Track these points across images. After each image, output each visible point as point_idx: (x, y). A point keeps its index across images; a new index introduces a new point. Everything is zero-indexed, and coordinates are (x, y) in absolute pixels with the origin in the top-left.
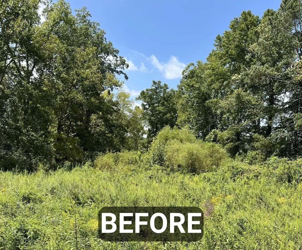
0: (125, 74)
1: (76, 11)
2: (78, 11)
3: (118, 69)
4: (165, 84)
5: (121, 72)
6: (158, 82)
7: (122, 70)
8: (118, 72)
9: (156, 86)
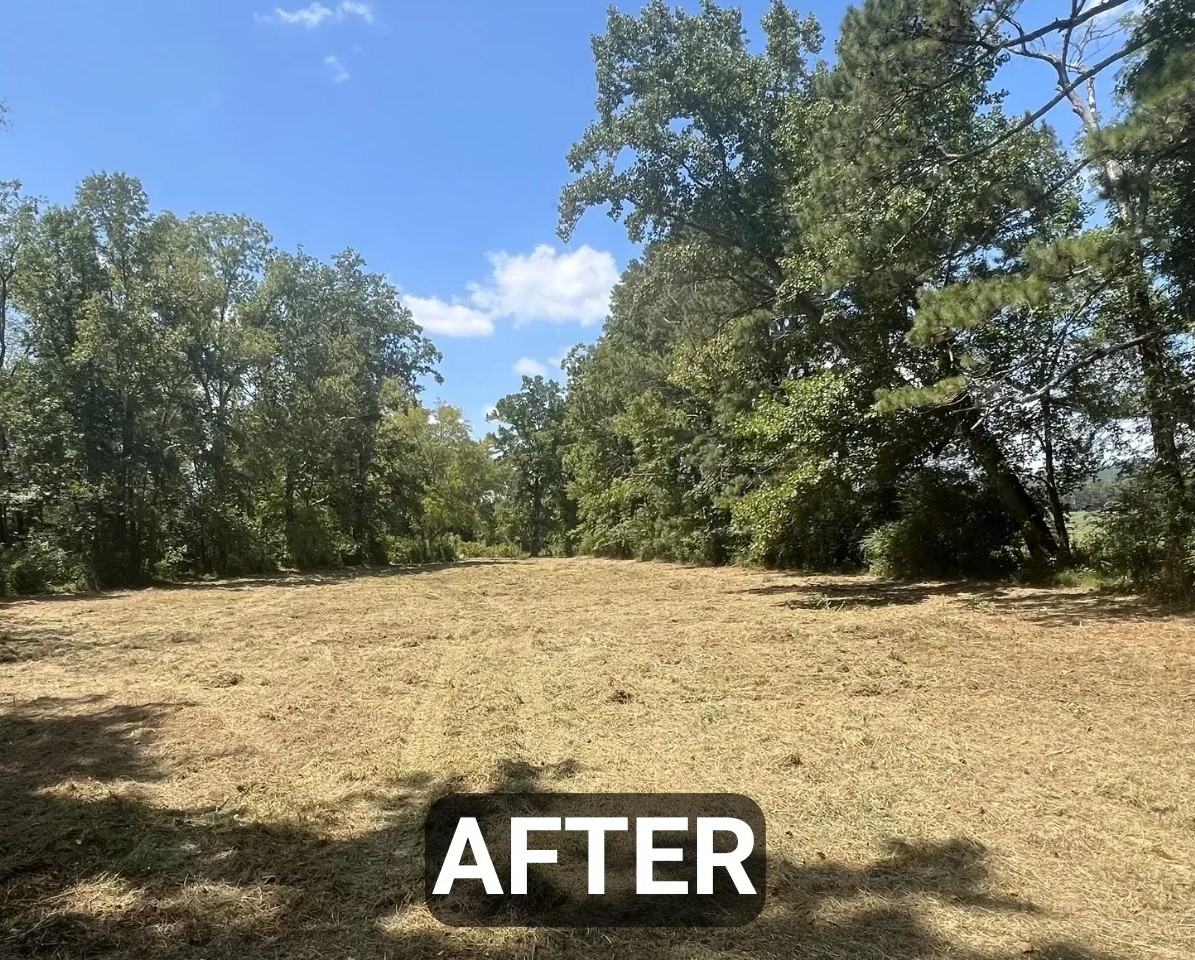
0: (435, 373)
1: (333, 257)
2: (339, 258)
3: (423, 364)
4: (551, 381)
5: (427, 368)
6: (536, 377)
7: (429, 365)
8: (421, 369)
9: (531, 387)
